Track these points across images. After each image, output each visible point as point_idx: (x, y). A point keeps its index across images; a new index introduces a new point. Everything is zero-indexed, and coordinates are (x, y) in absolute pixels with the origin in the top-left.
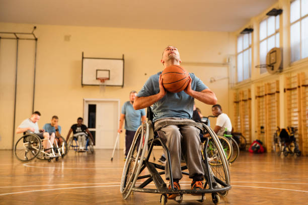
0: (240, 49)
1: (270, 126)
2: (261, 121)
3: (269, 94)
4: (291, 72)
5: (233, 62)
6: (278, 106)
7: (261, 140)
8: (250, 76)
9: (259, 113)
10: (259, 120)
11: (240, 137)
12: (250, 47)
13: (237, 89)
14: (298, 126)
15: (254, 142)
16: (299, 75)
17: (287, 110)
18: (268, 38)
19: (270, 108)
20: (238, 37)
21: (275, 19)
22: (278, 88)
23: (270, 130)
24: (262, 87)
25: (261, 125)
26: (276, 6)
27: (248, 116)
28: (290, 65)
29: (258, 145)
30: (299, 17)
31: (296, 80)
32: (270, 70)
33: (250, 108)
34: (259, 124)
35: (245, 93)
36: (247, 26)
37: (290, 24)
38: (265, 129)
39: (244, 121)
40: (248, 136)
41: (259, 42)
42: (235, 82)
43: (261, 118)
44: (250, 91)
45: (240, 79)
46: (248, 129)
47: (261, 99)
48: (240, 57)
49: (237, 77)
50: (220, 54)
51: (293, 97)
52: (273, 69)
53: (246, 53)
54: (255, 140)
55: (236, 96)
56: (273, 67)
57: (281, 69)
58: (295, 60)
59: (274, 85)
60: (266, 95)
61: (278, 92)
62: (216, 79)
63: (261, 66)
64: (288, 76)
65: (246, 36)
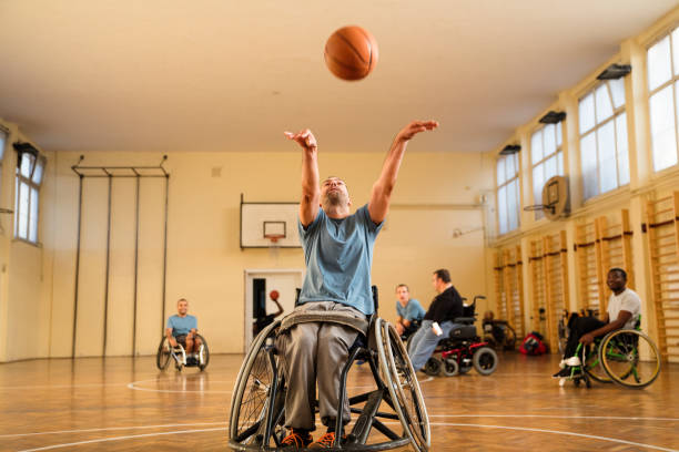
0: (501, 181)
1: (554, 309)
2: (540, 301)
3: (551, 254)
4: (584, 217)
5: (490, 202)
6: (566, 274)
7: (541, 332)
8: (519, 224)
9: (535, 286)
10: (536, 298)
11: (505, 327)
12: (517, 176)
13: (499, 247)
14: (599, 308)
15: (529, 336)
16: (596, 220)
17: (579, 281)
18: (545, 160)
19: (552, 277)
20: (497, 160)
21: (556, 129)
22: (564, 243)
23: (555, 315)
24: (540, 241)
25: (540, 307)
26: (555, 108)
27: (518, 292)
28: (582, 204)
29: (534, 341)
30: (593, 125)
31: (593, 230)
32: (550, 215)
33: (520, 278)
34: (536, 304)
35: (512, 254)
36: (510, 142)
37: (579, 137)
38: (546, 313)
39: (512, 301)
40: (519, 326)
41: (532, 167)
42: (495, 235)
43: (539, 294)
44: (519, 250)
45: (504, 230)
46: (519, 313)
47: (538, 263)
48: (502, 192)
49: (498, 227)
50: (468, 188)
51: (589, 258)
52: (554, 213)
53: (511, 186)
54: (530, 332)
55: (498, 258)
56: (554, 208)
57: (567, 211)
58: (590, 197)
59: (558, 239)
60: (545, 256)
61: (565, 251)
62: (463, 231)
63: (536, 208)
64: (580, 223)
65: (510, 158)
